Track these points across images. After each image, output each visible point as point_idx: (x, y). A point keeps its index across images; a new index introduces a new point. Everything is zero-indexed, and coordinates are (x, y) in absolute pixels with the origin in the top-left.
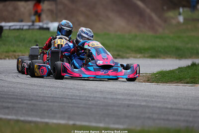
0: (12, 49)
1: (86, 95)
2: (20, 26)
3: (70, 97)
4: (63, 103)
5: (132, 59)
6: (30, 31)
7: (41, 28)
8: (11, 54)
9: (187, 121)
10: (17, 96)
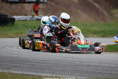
0: (20, 32)
1: (63, 59)
2: (25, 18)
3: (54, 60)
4: (50, 64)
5: (91, 38)
6: (31, 21)
7: (38, 20)
8: (19, 35)
10: (22, 59)
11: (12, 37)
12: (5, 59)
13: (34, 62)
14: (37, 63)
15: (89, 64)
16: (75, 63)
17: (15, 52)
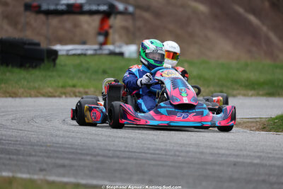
0: (71, 82)
2: (82, 50)
3: (152, 152)
4: (142, 159)
5: (242, 97)
6: (96, 58)
7: (112, 54)
8: (69, 89)
10: (76, 149)
11: (50, 94)
12: (35, 147)
14: (113, 157)
15: (235, 160)
16: (203, 157)
17: (59, 130)
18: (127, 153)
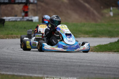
1: (55, 59)
4: (41, 64)
5: (82, 38)
6: (21, 22)
7: (28, 20)
8: (10, 35)
9: (115, 75)
11: (2, 38)
13: (24, 63)
14: (28, 64)
15: (80, 64)
16: (66, 63)
17: (5, 53)
18: (34, 62)
